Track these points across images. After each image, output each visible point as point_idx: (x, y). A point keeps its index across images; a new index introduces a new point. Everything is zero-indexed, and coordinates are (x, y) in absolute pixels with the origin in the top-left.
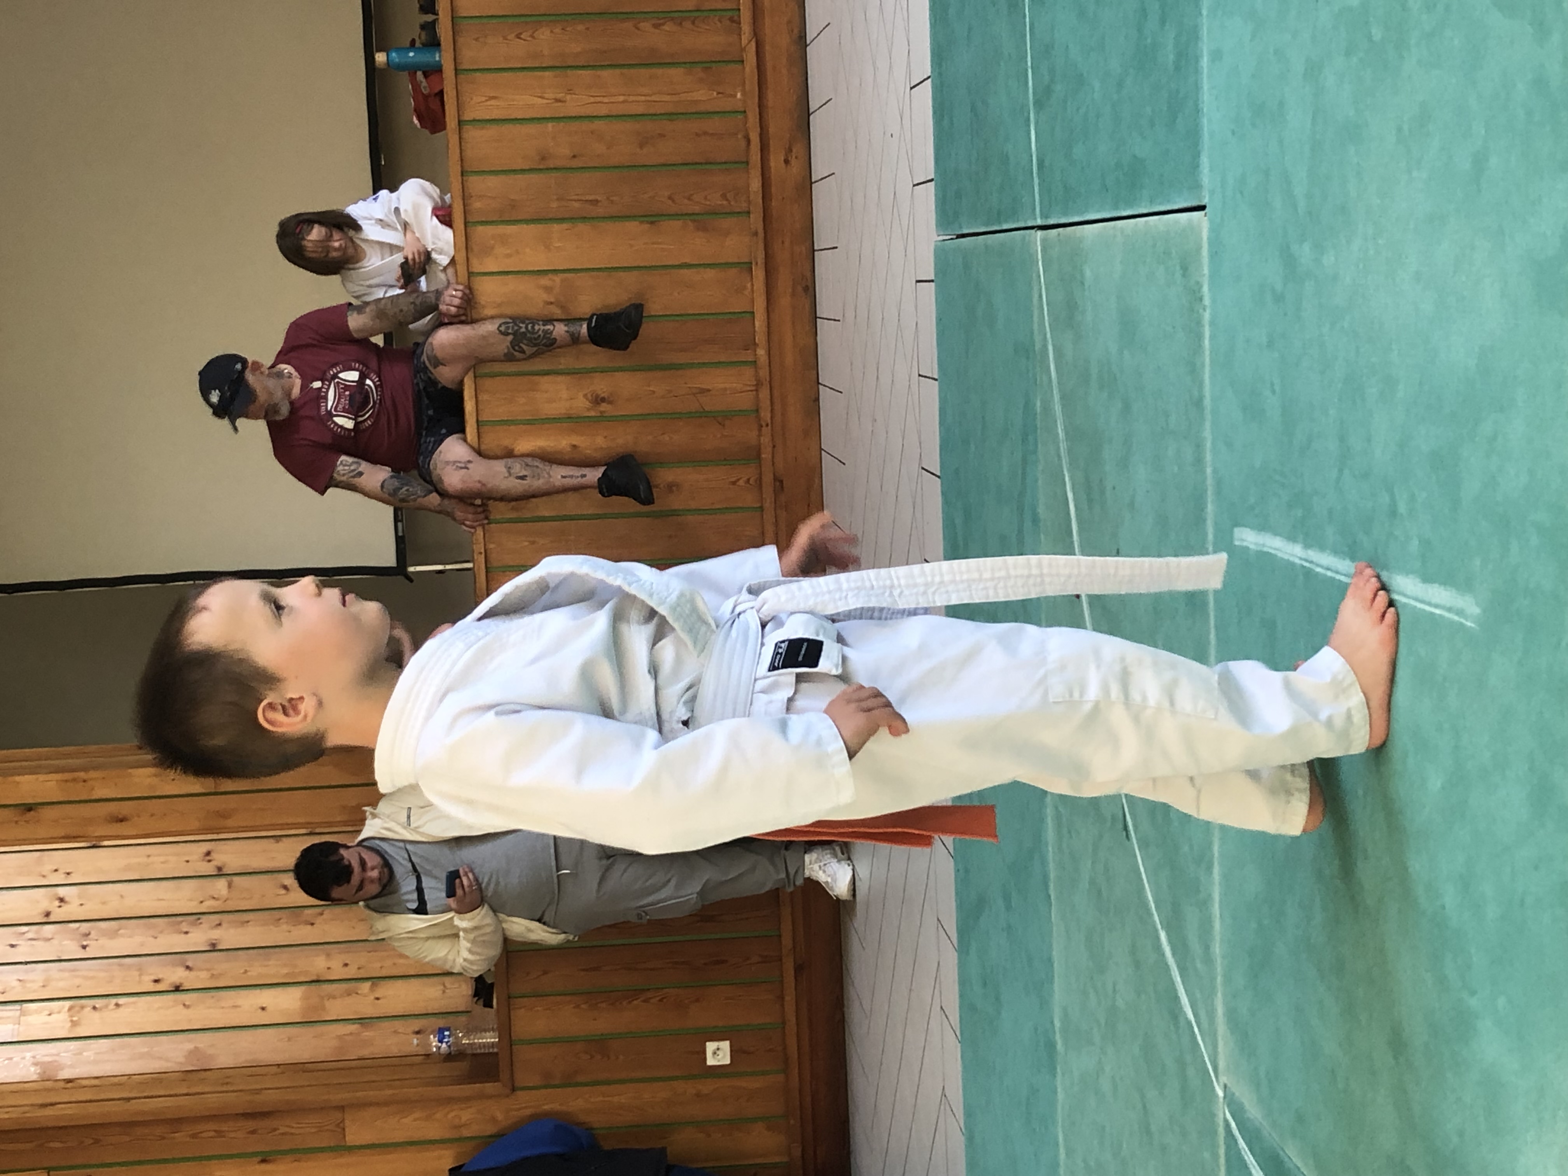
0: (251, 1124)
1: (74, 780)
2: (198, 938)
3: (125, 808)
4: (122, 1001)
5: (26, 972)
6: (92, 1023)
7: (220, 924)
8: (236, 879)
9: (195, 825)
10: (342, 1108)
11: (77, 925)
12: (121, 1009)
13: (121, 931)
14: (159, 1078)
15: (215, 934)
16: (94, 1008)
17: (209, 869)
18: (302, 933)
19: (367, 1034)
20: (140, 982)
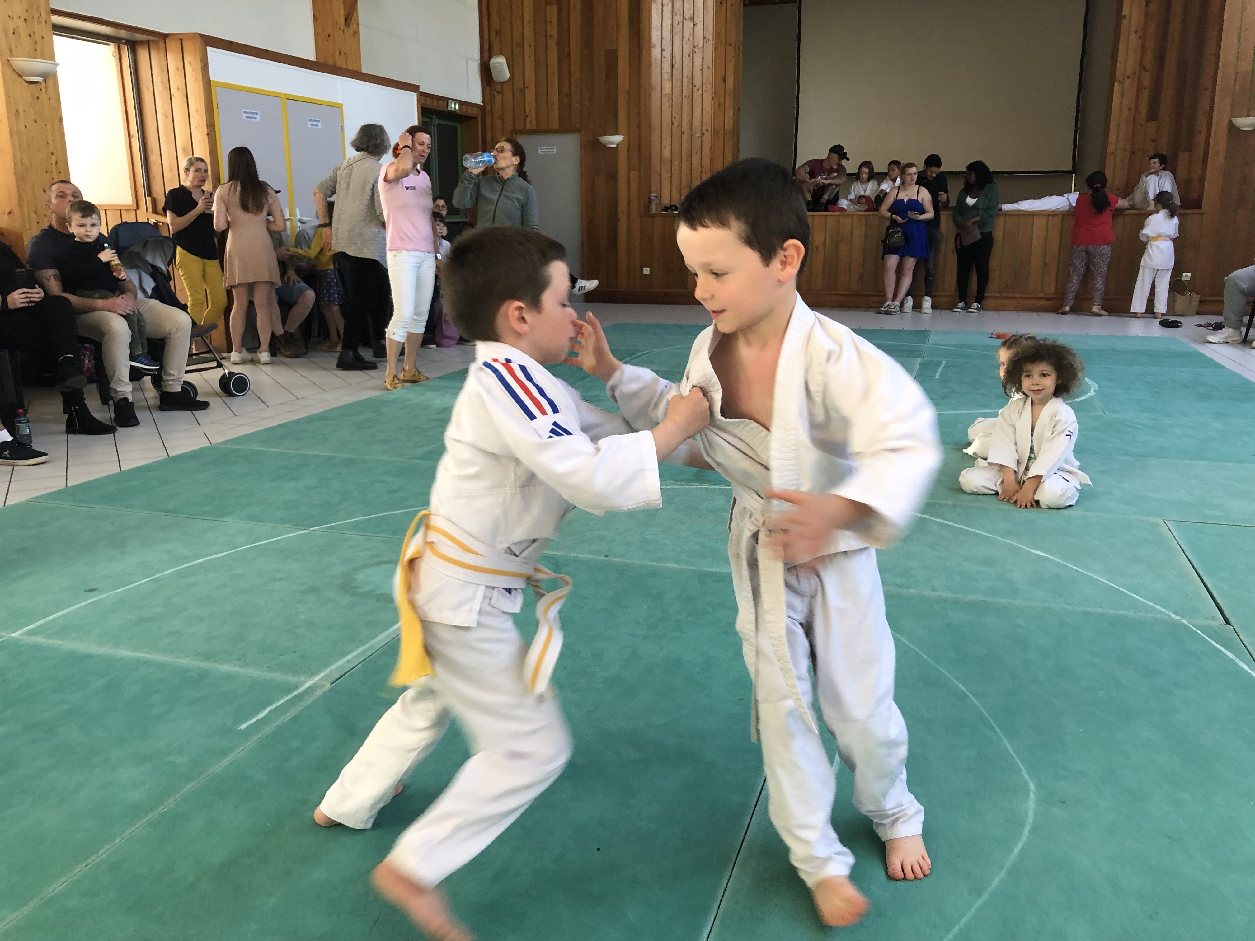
0: (637, 145)
1: (731, 92)
2: (685, 128)
3: (722, 107)
4: (670, 107)
5: (680, 80)
6: (665, 100)
9: (716, 127)
10: (639, 170)
13: (689, 107)
16: (669, 100)
19: (657, 178)
20: (675, 113)
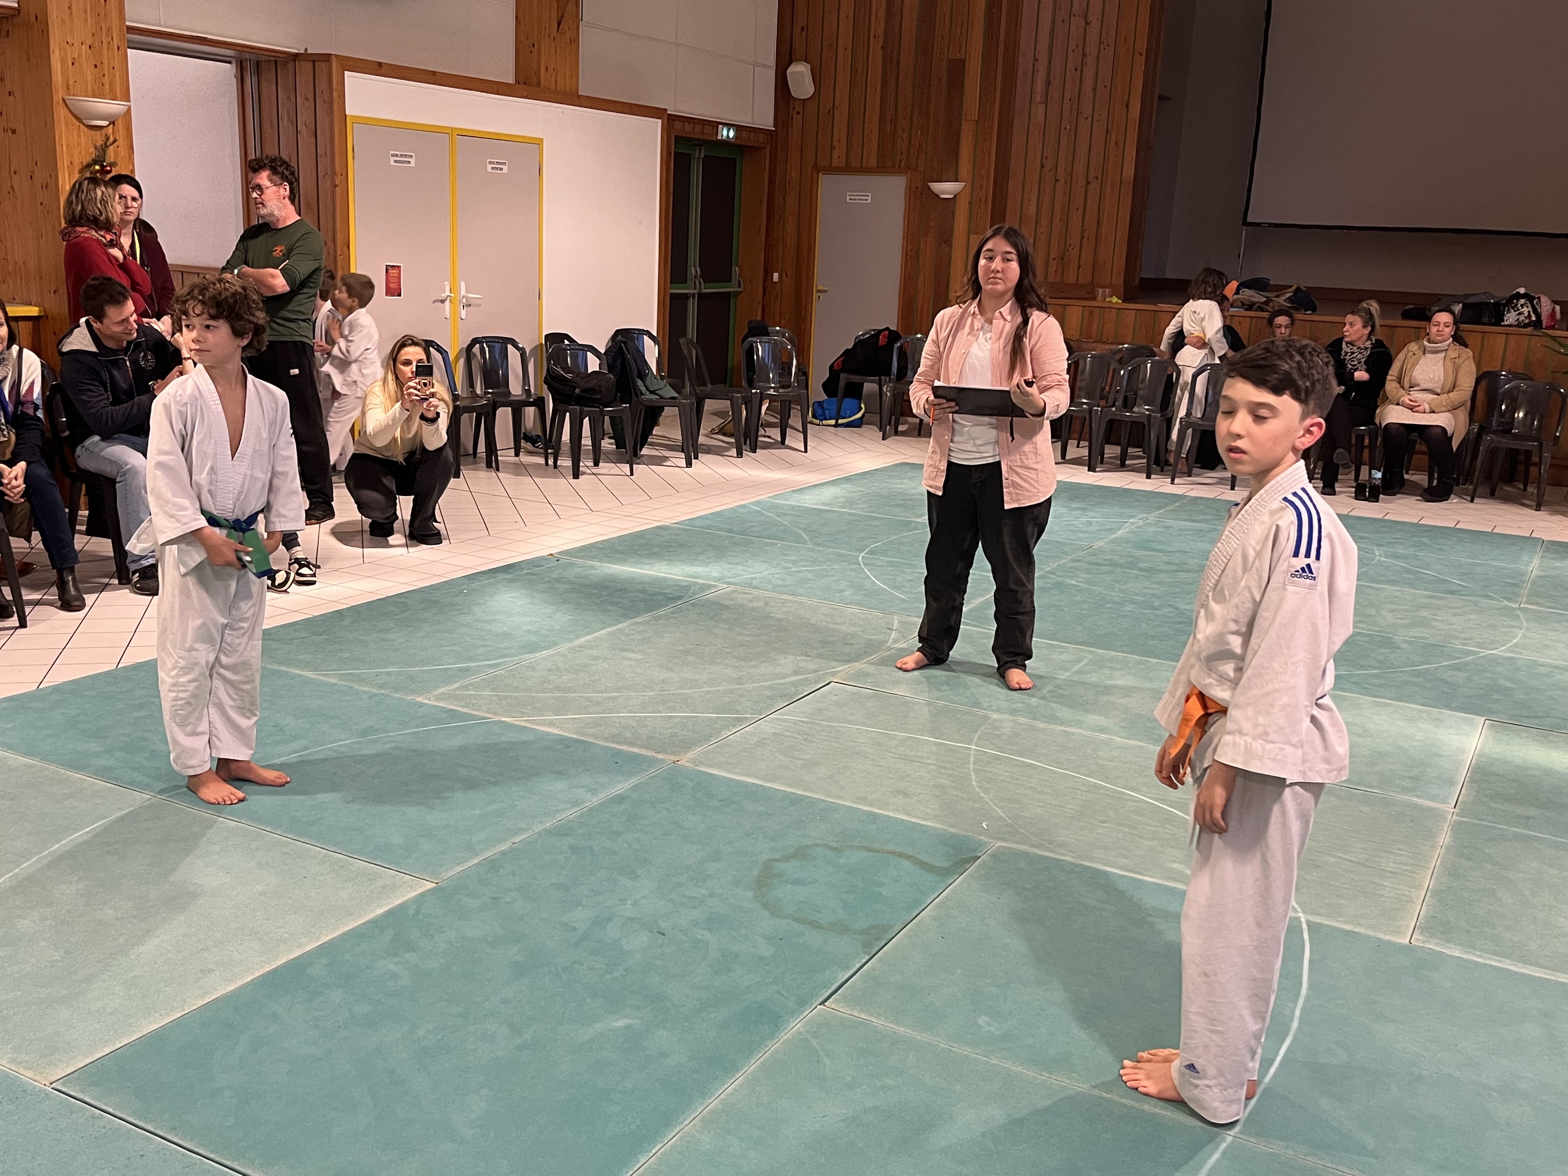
1: (1135, 127)
4: (1041, 144)
6: (1034, 131)
7: (1066, 183)
8: (1084, 190)
12: (1038, 143)
13: (1069, 143)
15: (1062, 181)
16: (1040, 132)
17: (1091, 178)
18: (1057, 215)
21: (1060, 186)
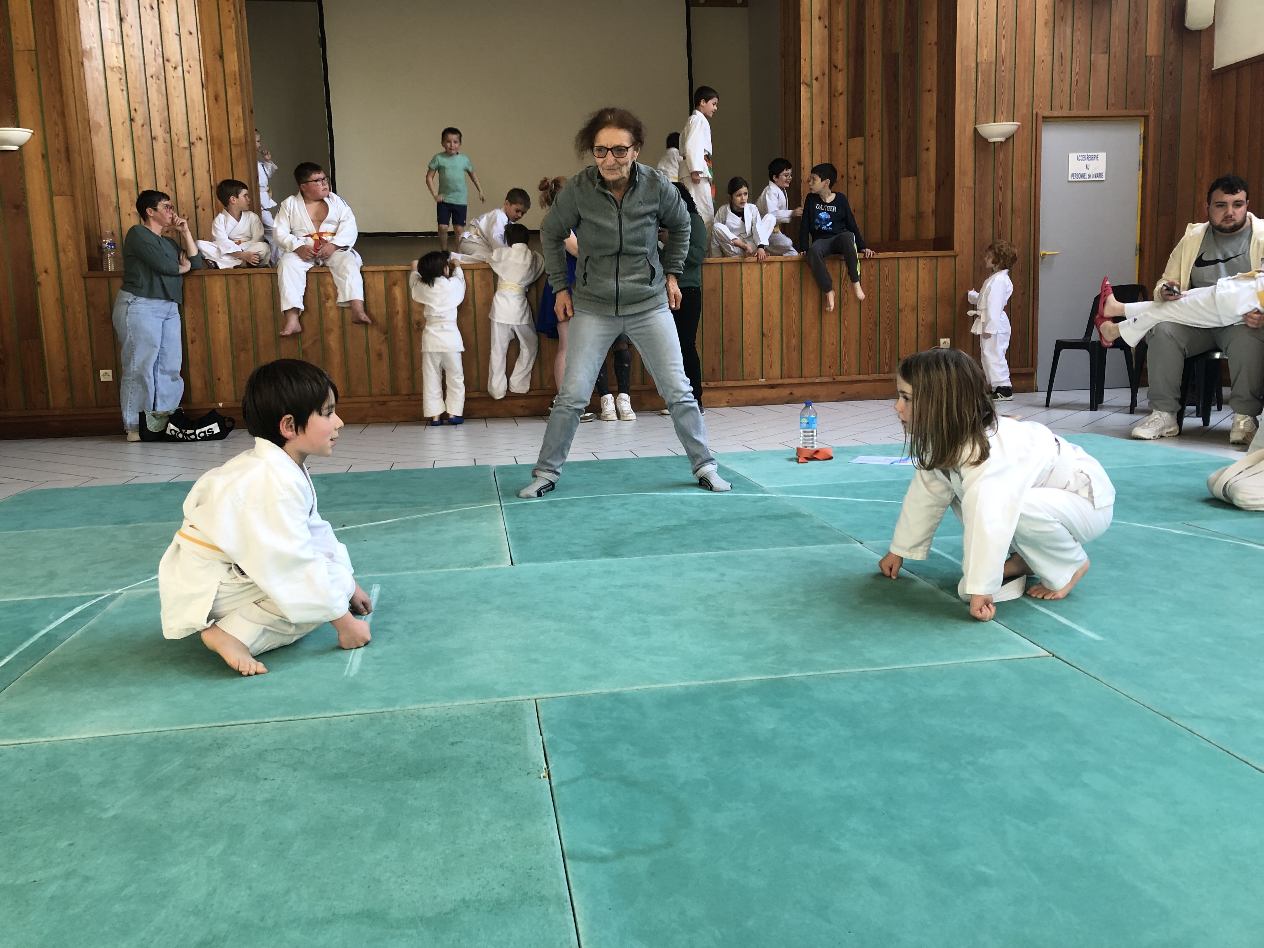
0: (63, 150)
1: (235, 79)
2: (159, 131)
3: (222, 101)
4: (125, 93)
5: (139, 48)
6: (113, 78)
7: (165, 142)
8: (188, 152)
9: (215, 134)
10: (73, 196)
11: (163, 74)
12: (121, 92)
13: (160, 96)
14: (85, 107)
15: (160, 140)
16: (121, 79)
17: (193, 139)
19: (111, 210)
20: (135, 102)
21: (160, 146)
